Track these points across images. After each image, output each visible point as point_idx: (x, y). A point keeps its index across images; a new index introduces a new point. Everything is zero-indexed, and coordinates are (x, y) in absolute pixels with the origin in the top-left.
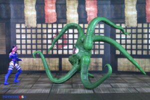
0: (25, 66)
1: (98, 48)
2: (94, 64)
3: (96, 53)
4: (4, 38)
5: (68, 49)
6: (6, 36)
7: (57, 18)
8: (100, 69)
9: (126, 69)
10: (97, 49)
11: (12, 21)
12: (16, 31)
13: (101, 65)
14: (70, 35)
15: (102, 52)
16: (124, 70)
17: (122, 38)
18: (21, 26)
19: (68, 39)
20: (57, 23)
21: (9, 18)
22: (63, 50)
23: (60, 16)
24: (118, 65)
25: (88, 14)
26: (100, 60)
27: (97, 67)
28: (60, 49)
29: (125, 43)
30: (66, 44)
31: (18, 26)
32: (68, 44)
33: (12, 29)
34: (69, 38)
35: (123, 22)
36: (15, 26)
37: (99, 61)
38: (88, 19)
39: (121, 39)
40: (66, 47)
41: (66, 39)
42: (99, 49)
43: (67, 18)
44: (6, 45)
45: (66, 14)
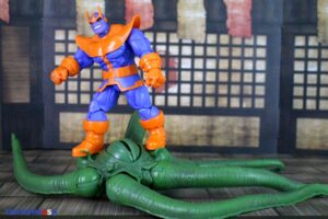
0: (74, 132)
1: (250, 92)
2: (241, 132)
3: (244, 105)
4: (27, 64)
5: (179, 95)
6: (32, 59)
7: (155, 18)
8: (255, 143)
9: (316, 145)
10: (248, 96)
11: (46, 22)
12: (54, 46)
13: (256, 133)
14: (183, 60)
15: (260, 103)
16: (313, 147)
17: (310, 69)
18: (67, 35)
19: (180, 70)
20: (154, 30)
21: (40, 16)
22: (167, 95)
23: (162, 15)
24: (298, 134)
25: (229, 11)
26: (255, 122)
27: (247, 137)
28: (160, 94)
29: (315, 82)
30: (174, 82)
31: (60, 35)
32: (179, 82)
33: (45, 43)
34: (183, 66)
35: (313, 31)
36: (54, 35)
37: (253, 125)
38: (229, 22)
39: (306, 73)
40: (173, 89)
41: (174, 69)
42: (254, 96)
43: (179, 19)
44: (31, 81)
45: (175, 9)
